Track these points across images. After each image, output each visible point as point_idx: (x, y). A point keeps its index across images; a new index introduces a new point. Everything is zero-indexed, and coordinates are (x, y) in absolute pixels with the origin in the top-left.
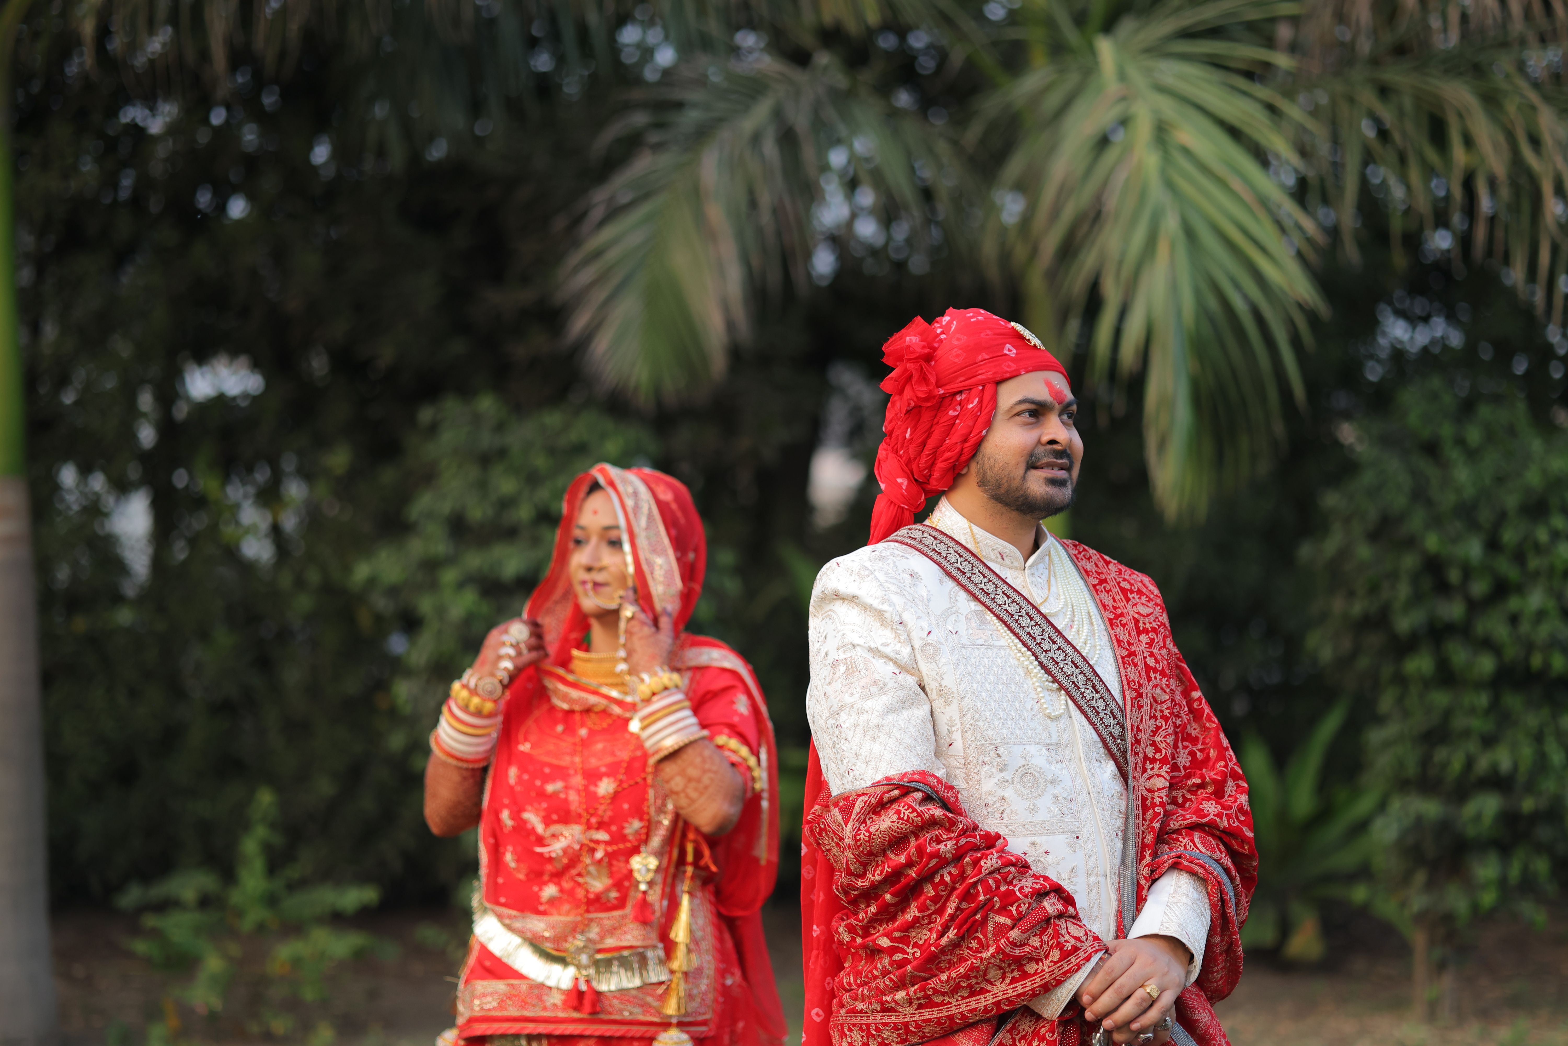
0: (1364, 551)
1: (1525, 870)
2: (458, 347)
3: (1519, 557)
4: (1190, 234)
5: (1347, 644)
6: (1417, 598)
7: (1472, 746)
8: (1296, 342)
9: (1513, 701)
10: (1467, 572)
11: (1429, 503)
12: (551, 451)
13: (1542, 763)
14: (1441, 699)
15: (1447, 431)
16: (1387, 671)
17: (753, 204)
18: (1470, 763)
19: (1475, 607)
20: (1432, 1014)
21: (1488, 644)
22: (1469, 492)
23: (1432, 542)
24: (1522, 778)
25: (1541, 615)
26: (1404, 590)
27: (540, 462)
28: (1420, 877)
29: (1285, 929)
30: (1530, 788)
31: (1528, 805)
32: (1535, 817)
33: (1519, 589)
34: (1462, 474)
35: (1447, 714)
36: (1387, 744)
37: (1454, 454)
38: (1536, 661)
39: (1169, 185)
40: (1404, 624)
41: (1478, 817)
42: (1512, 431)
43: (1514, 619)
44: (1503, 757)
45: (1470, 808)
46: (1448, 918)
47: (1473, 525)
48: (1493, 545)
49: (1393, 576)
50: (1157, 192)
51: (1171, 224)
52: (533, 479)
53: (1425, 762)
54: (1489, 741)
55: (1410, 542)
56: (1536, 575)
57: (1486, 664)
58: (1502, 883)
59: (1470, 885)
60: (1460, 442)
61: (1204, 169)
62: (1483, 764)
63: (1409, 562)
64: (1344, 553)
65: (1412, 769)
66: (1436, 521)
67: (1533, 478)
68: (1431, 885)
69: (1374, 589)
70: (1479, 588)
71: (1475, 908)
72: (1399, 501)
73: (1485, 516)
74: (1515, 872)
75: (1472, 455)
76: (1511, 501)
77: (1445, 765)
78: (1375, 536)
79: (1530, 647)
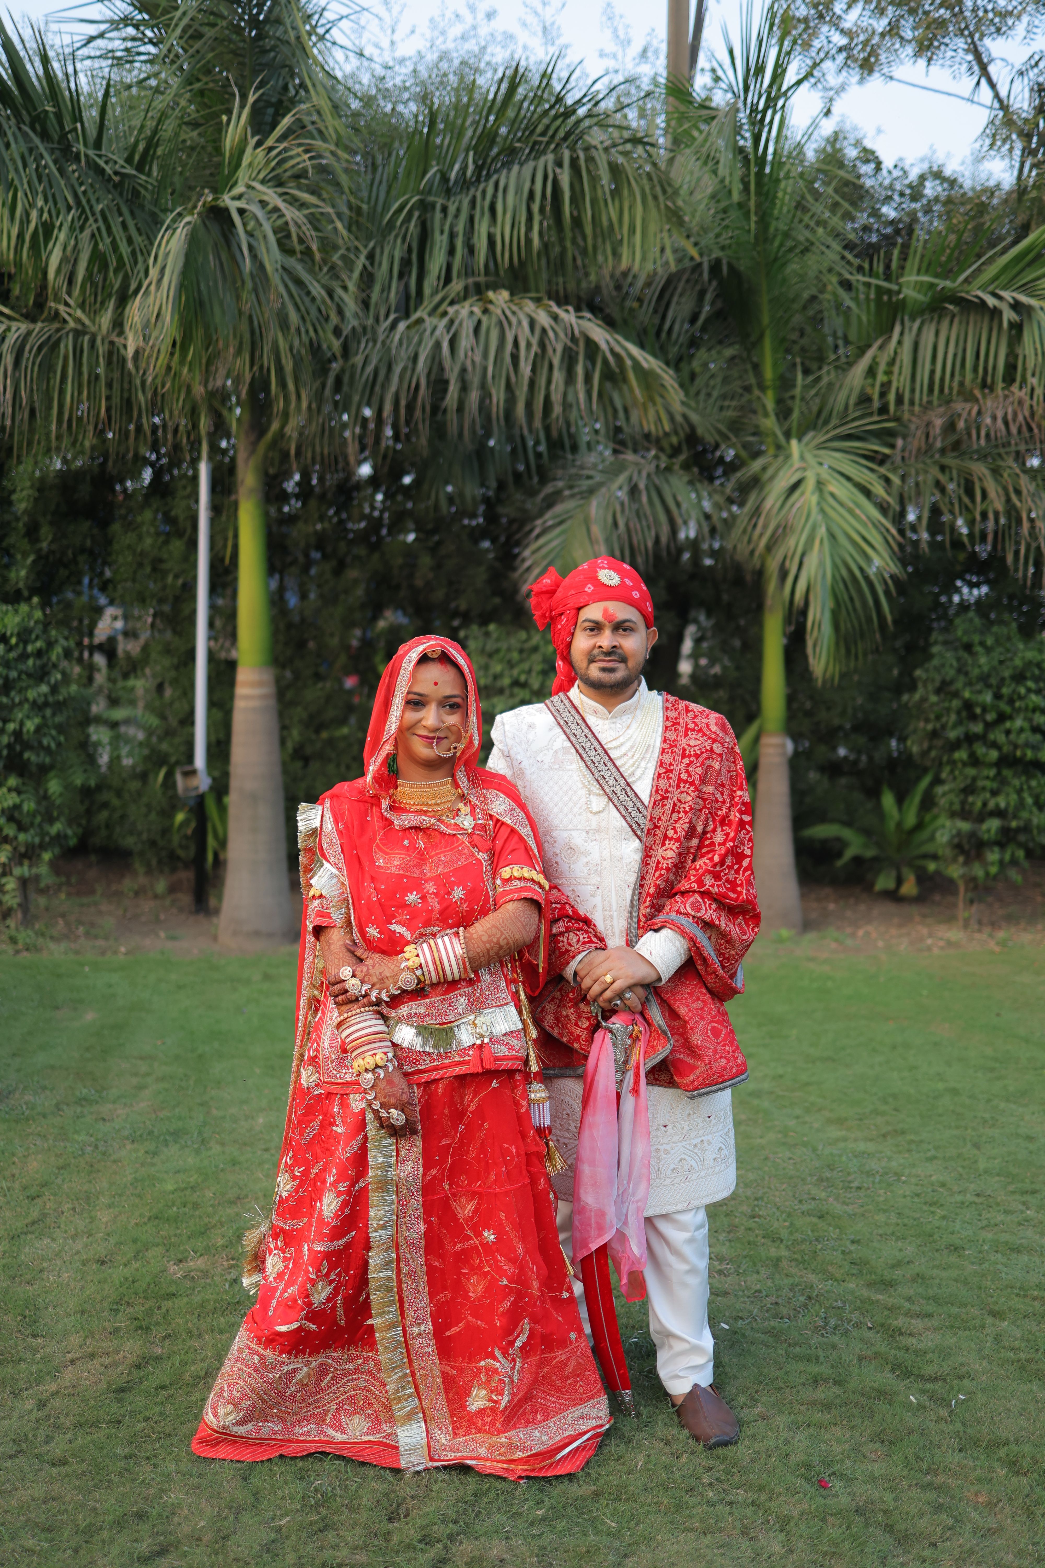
0: (934, 699)
1: (1013, 855)
2: (497, 600)
3: (1011, 702)
4: (832, 536)
5: (926, 745)
6: (959, 723)
7: (988, 795)
8: (887, 592)
9: (1007, 773)
10: (984, 710)
11: (966, 674)
12: (521, 651)
13: (1021, 804)
14: (971, 772)
15: (976, 638)
16: (945, 759)
17: (615, 524)
18: (985, 804)
19: (988, 726)
20: (966, 925)
21: (995, 745)
22: (986, 669)
23: (967, 694)
24: (1011, 810)
25: (1021, 730)
26: (953, 717)
27: (515, 656)
28: (961, 859)
29: (900, 881)
30: (1015, 817)
31: (1014, 824)
32: (1018, 830)
33: (1011, 718)
34: (983, 660)
35: (974, 779)
36: (944, 794)
37: (979, 649)
38: (1019, 753)
39: (822, 511)
40: (953, 735)
41: (989, 831)
42: (1009, 639)
43: (1008, 732)
44: (1002, 802)
45: (985, 827)
46: (974, 879)
47: (989, 686)
48: (998, 696)
49: (948, 710)
50: (815, 515)
51: (822, 531)
52: (511, 665)
53: (963, 803)
54: (994, 793)
55: (956, 694)
56: (1019, 710)
57: (994, 755)
58: (1001, 862)
59: (985, 864)
60: (982, 644)
61: (841, 504)
62: (991, 804)
63: (956, 703)
64: (924, 700)
65: (957, 807)
66: (970, 684)
67: (1018, 662)
68: (966, 863)
69: (938, 718)
70: (990, 717)
71: (987, 874)
72: (952, 673)
73: (993, 681)
74: (1007, 857)
75: (988, 650)
76: (1007, 673)
77: (973, 804)
78: (938, 691)
79: (1016, 747)
